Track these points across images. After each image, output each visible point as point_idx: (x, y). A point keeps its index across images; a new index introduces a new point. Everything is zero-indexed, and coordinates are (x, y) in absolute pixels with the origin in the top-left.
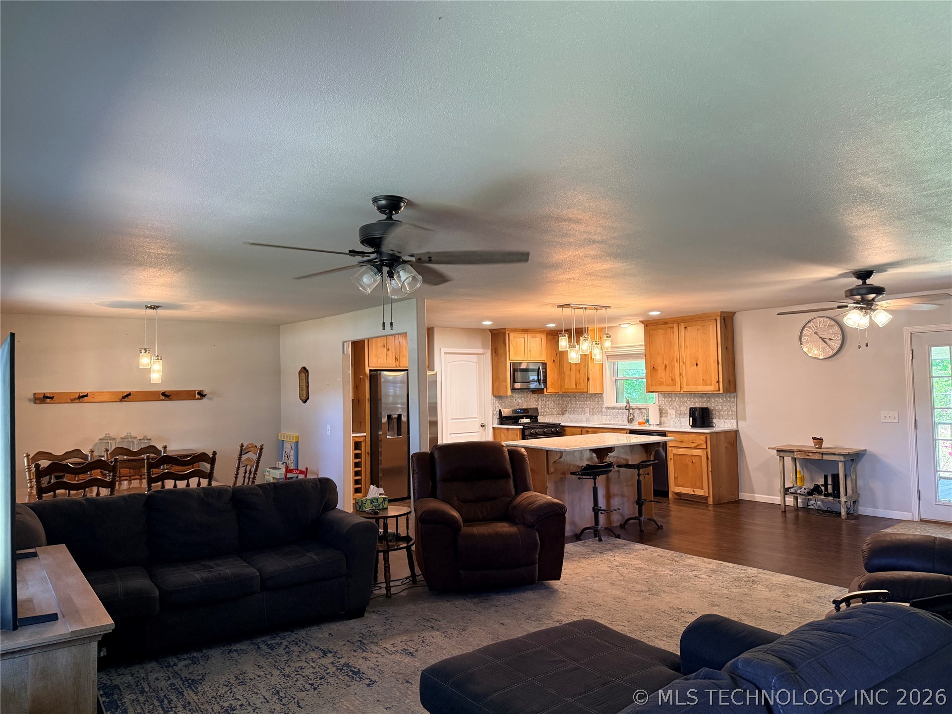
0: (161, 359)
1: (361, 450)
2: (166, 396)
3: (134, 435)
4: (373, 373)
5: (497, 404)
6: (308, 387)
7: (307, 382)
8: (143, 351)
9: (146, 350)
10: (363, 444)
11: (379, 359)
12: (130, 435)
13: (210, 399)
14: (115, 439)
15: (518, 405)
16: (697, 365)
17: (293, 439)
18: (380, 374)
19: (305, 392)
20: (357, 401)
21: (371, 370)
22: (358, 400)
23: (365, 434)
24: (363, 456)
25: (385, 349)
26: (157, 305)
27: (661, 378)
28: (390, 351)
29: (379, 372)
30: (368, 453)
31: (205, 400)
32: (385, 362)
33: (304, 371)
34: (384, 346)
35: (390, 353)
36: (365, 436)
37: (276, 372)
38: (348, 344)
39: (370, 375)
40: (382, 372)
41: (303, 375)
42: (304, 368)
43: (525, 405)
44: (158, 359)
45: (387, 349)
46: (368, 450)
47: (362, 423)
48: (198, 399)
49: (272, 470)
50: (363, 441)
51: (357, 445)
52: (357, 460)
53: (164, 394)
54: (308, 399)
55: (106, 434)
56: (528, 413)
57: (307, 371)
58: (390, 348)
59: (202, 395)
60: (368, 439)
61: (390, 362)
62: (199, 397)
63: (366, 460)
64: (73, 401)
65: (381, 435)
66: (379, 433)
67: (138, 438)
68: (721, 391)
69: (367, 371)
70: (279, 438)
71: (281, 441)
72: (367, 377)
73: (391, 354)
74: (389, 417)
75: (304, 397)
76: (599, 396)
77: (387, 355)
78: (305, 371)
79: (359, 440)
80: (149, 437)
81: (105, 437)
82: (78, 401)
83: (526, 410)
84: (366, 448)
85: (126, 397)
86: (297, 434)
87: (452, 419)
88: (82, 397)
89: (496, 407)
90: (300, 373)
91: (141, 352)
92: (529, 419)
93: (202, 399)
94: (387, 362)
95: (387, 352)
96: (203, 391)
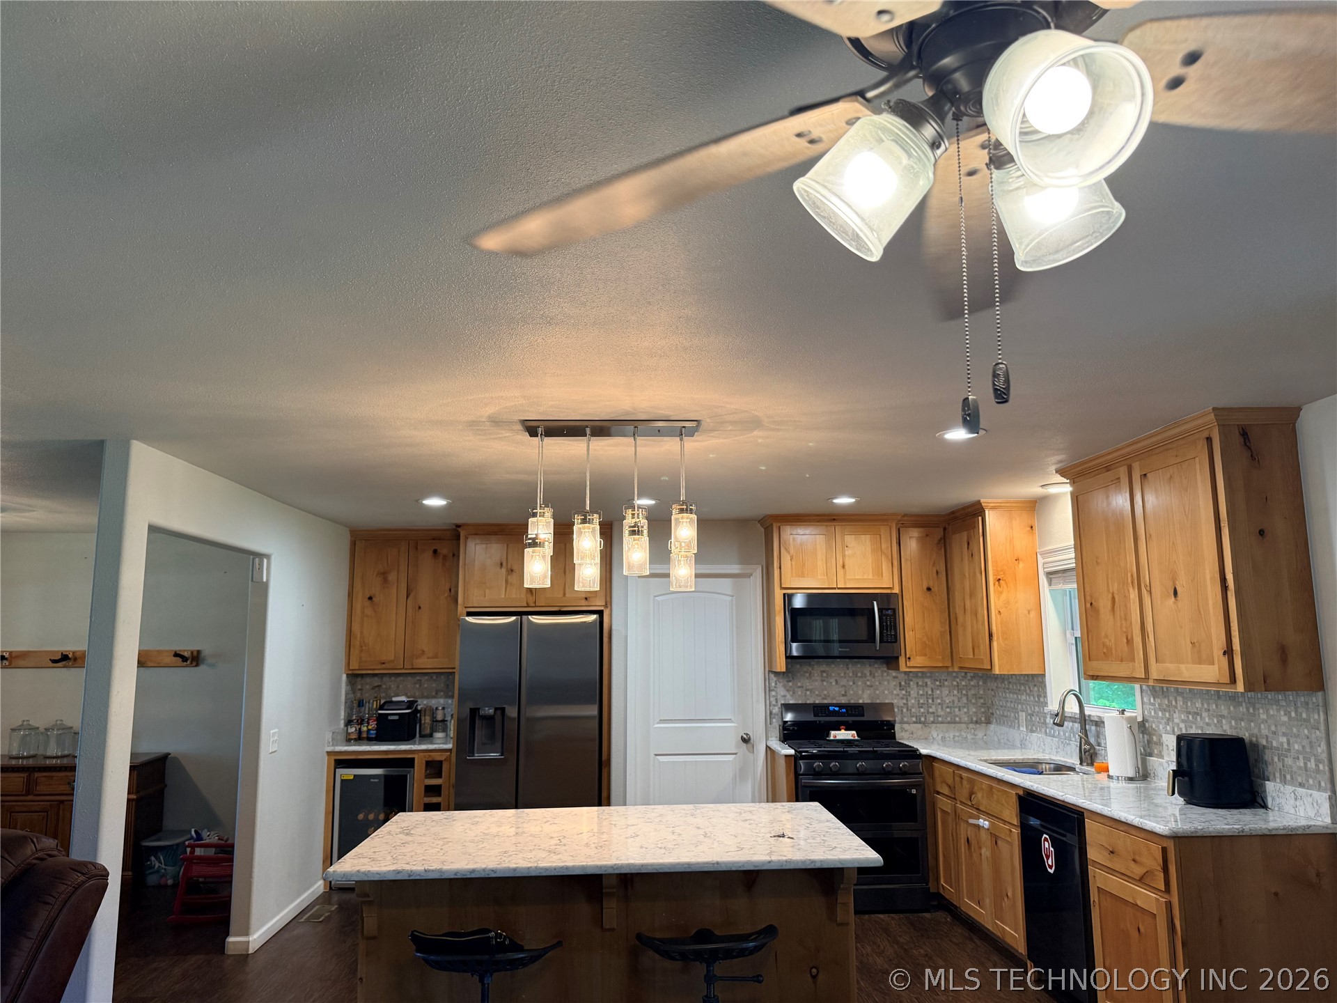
1: (440, 777)
3: (67, 723)
5: (781, 691)
10: (445, 767)
12: (61, 724)
13: (212, 666)
14: (36, 728)
15: (843, 695)
16: (1175, 593)
21: (468, 614)
23: (445, 746)
24: (444, 792)
25: (504, 570)
27: (1106, 636)
31: (202, 668)
32: (503, 596)
34: (501, 564)
36: (450, 750)
43: (865, 696)
45: (507, 570)
46: (453, 778)
48: (190, 666)
50: (445, 760)
52: (434, 800)
55: (23, 721)
56: (863, 716)
58: (515, 568)
60: (454, 757)
61: (514, 596)
68: (1240, 687)
69: (462, 616)
76: (1036, 681)
77: (507, 581)
79: (437, 759)
81: (22, 724)
83: (856, 709)
84: (450, 776)
87: (662, 721)
89: (779, 697)
92: (854, 732)
93: (196, 666)
94: (507, 596)
95: (509, 577)
96: (199, 652)
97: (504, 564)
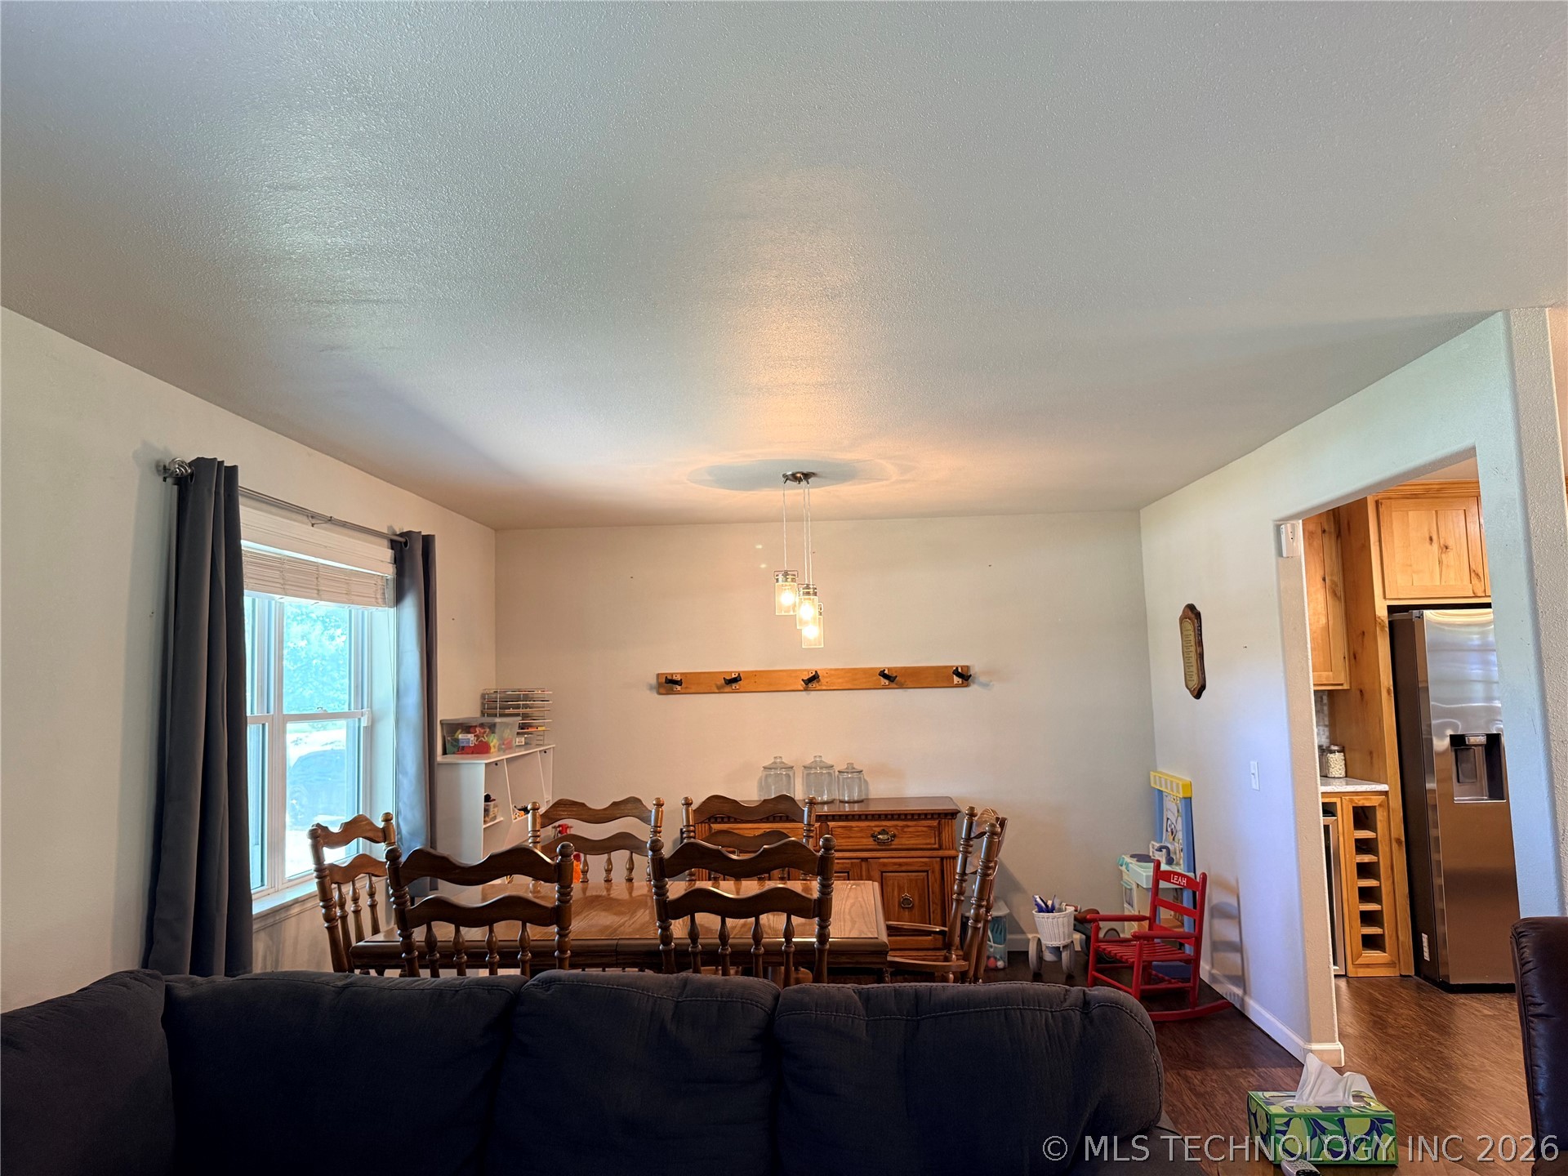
0: (815, 594)
1: (1374, 829)
2: (890, 678)
3: (828, 760)
4: (1397, 616)
6: (1201, 656)
7: (1200, 643)
8: (781, 577)
9: (786, 574)
10: (1380, 816)
11: (1415, 576)
12: (821, 761)
13: (985, 685)
14: (792, 767)
17: (1178, 792)
18: (1421, 617)
19: (1194, 669)
20: (1358, 692)
21: (1392, 610)
22: (1361, 691)
23: (1384, 787)
24: (1383, 848)
25: (1435, 546)
26: (805, 471)
28: (1451, 554)
29: (1416, 612)
30: (1398, 841)
31: (973, 689)
32: (1440, 583)
33: (1192, 614)
34: (1432, 539)
35: (1450, 558)
36: (1386, 793)
37: (1137, 622)
38: (1293, 526)
39: (1391, 623)
40: (1425, 611)
41: (1189, 626)
42: (1191, 608)
44: (808, 593)
45: (1441, 548)
46: (1398, 830)
47: (1375, 755)
48: (957, 686)
49: (1133, 861)
50: (1380, 805)
51: (1363, 817)
52: (1367, 858)
53: (883, 674)
54: (1203, 687)
55: (775, 758)
57: (1198, 615)
58: (1451, 543)
59: (964, 676)
60: (1396, 802)
61: (1452, 583)
62: (960, 680)
63: (1392, 860)
64: (720, 690)
65: (1433, 791)
66: (1430, 785)
67: (837, 769)
69: (1382, 612)
70: (1153, 785)
71: (1157, 792)
72: (1382, 628)
73: (1456, 560)
74: (1458, 741)
75: (1195, 683)
77: (1440, 562)
78: (1193, 616)
79: (1367, 804)
80: (859, 768)
81: (775, 763)
82: (728, 689)
84: (1389, 827)
85: (812, 680)
86: (1188, 779)
88: (732, 682)
90: (1182, 620)
91: (777, 580)
93: (966, 686)
94: (1443, 583)
95: (1443, 556)
96: (968, 667)
97: (1435, 538)
